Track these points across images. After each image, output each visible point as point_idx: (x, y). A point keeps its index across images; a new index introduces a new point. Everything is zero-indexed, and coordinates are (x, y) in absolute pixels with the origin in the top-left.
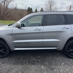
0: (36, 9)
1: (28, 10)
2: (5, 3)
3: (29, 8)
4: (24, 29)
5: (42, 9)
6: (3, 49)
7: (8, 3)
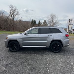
0: (39, 21)
1: (32, 22)
2: (11, 16)
3: (33, 20)
4: (28, 35)
5: (45, 21)
6: (16, 46)
7: (14, 17)
